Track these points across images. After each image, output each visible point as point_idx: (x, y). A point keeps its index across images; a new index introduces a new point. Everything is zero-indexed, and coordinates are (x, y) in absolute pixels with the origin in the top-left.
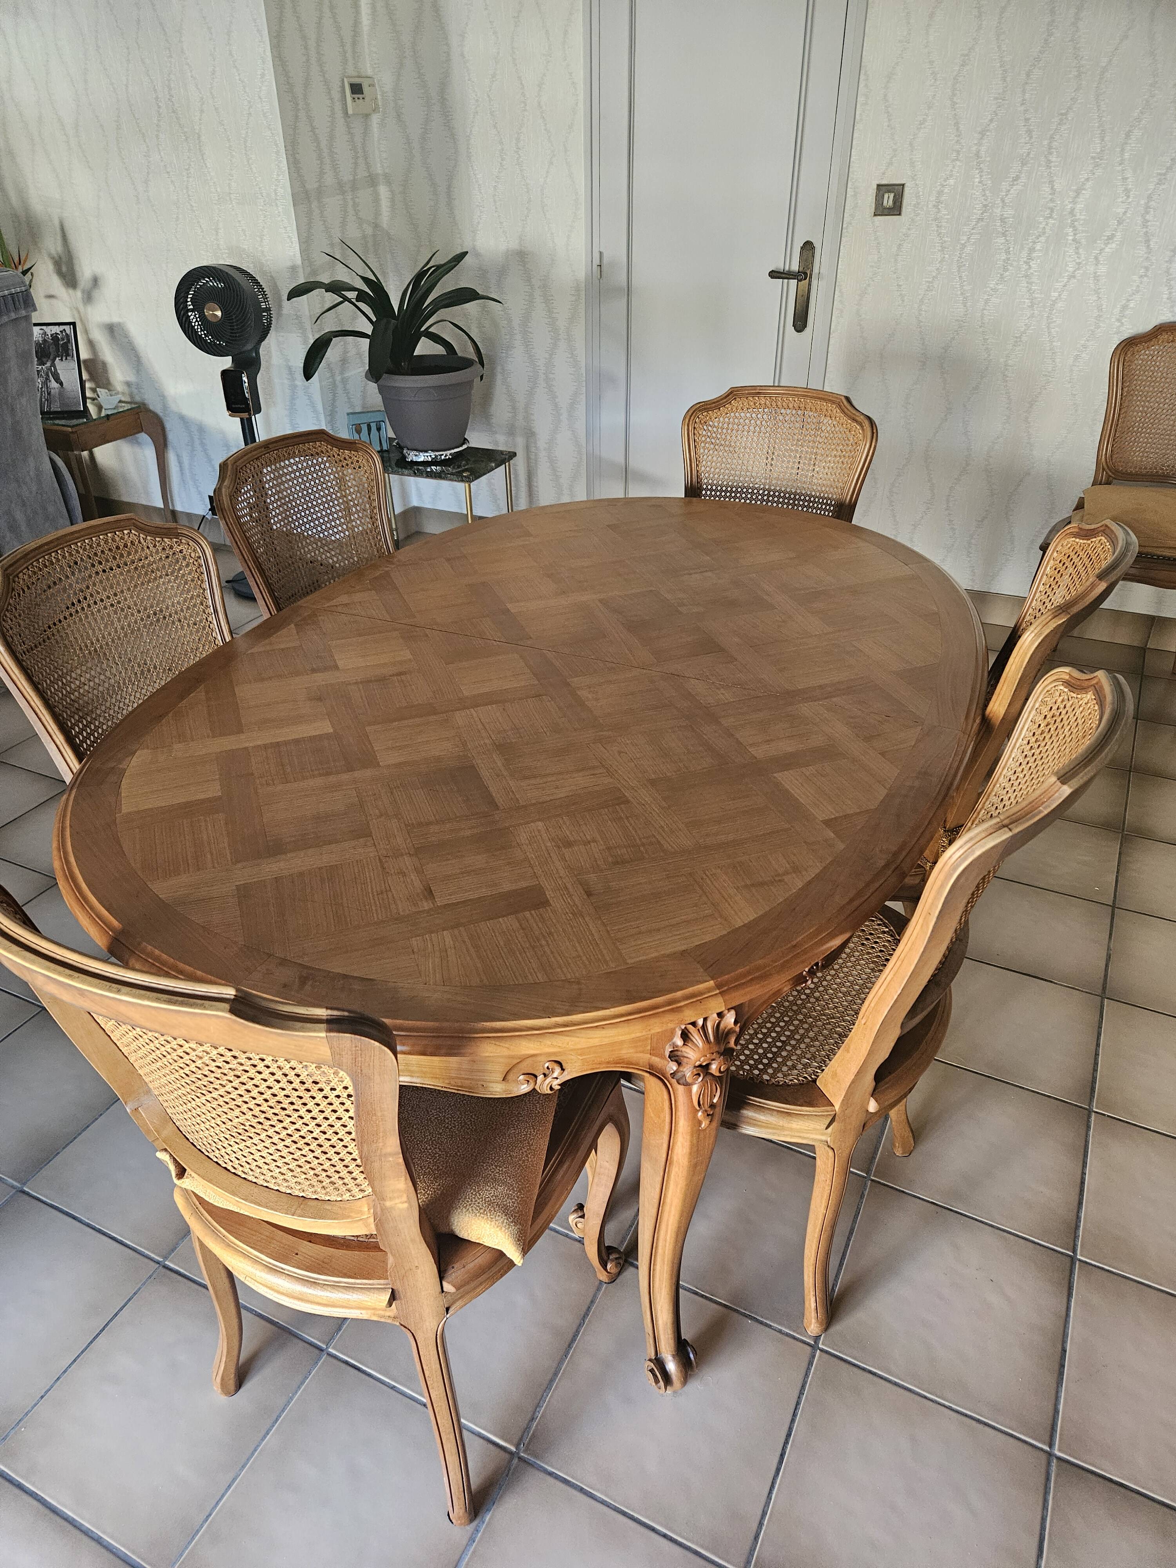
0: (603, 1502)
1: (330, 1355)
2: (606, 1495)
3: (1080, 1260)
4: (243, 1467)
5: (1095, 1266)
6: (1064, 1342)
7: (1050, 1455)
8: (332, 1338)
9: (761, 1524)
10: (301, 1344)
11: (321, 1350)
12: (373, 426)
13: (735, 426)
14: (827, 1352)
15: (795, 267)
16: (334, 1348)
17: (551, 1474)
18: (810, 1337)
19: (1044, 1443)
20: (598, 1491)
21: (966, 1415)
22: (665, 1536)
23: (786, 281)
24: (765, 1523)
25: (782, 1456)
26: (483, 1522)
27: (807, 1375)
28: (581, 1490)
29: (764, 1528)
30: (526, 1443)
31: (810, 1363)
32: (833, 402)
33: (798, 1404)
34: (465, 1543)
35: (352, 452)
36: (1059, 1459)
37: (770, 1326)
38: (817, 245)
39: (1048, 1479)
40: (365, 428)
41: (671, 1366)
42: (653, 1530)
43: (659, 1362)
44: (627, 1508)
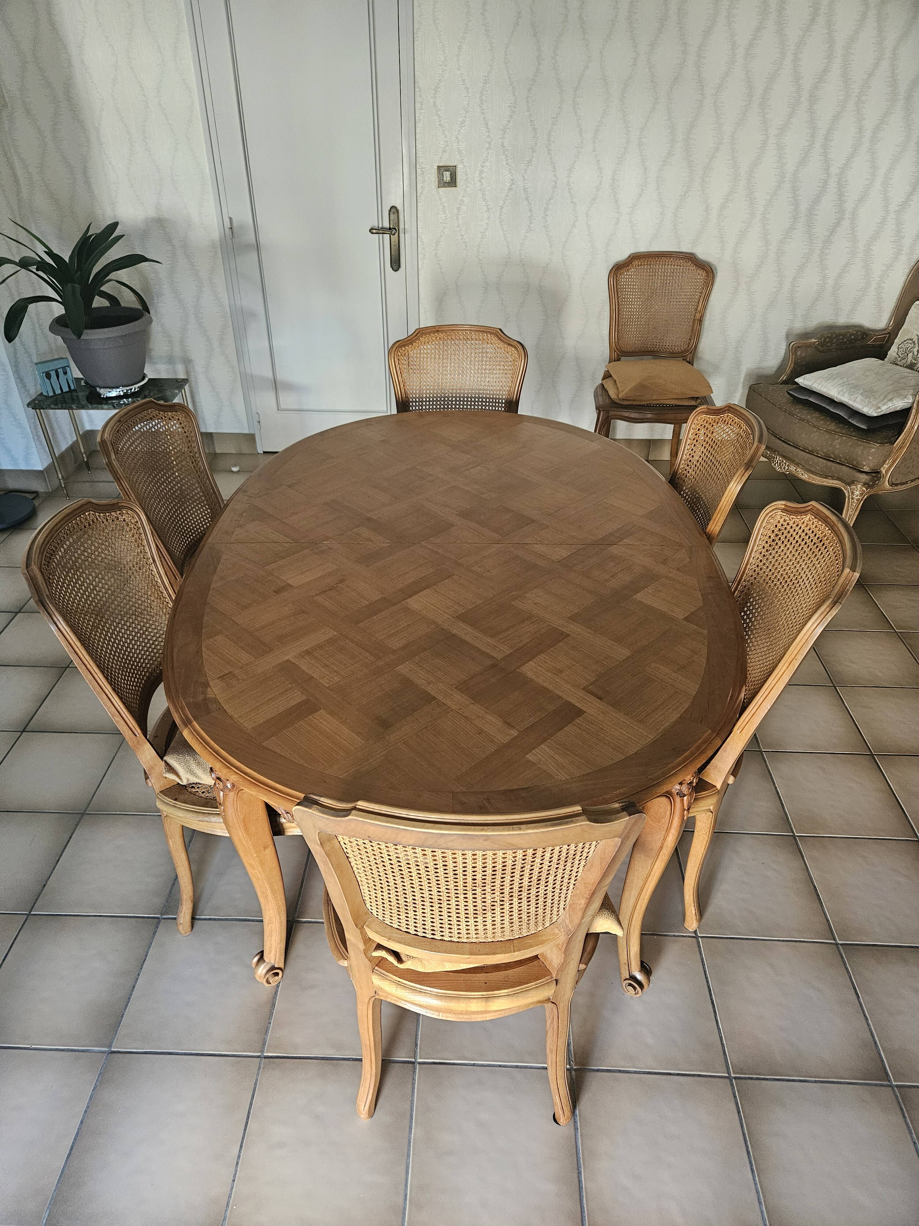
0: (635, 1072)
1: (420, 1063)
2: (635, 1068)
3: (797, 836)
4: (408, 1156)
5: (806, 836)
6: (812, 882)
7: (837, 944)
8: (415, 1052)
9: (722, 1044)
10: (397, 1065)
11: (413, 1063)
12: (61, 371)
13: (425, 355)
14: (704, 937)
15: (386, 225)
16: (420, 1058)
17: (598, 1070)
18: (691, 932)
19: (831, 940)
20: (629, 1067)
21: (788, 941)
22: (678, 1074)
23: (381, 235)
24: (725, 1043)
25: (713, 1003)
26: (577, 1116)
27: (701, 954)
28: (620, 1071)
29: (725, 1046)
30: (573, 1060)
31: (699, 947)
32: (491, 333)
33: (705, 971)
34: (573, 1133)
35: (174, 413)
36: (841, 944)
37: (668, 935)
38: (400, 207)
39: (842, 957)
40: (53, 374)
41: (639, 976)
42: (670, 1074)
43: (633, 978)
44: (649, 1069)
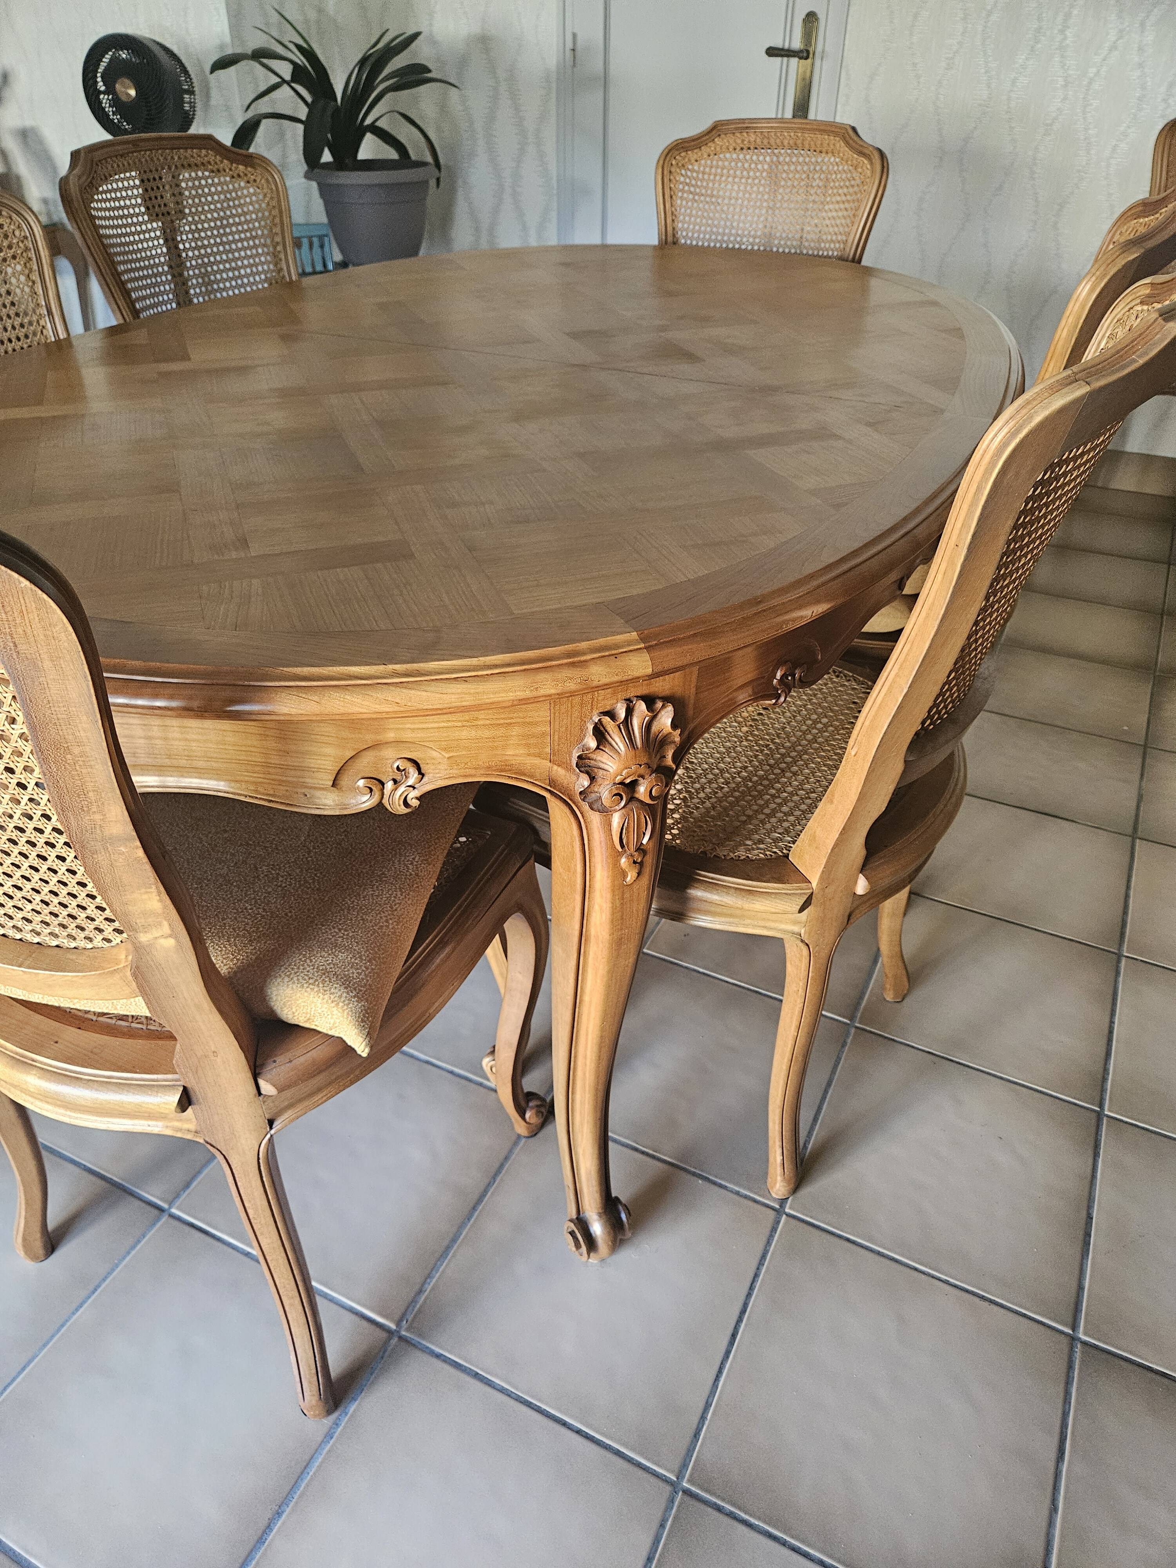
0: (503, 1391)
1: (173, 1216)
2: (509, 1383)
3: (1108, 1116)
4: (45, 1345)
5: (1126, 1123)
6: (1090, 1207)
7: (1073, 1339)
8: (178, 1196)
9: (703, 1418)
10: (137, 1203)
11: (161, 1210)
12: (315, 241)
14: (794, 1217)
15: (797, 44)
16: (178, 1208)
17: (438, 1356)
18: (775, 1200)
19: (1065, 1325)
20: (496, 1376)
21: (967, 1291)
22: (579, 1432)
23: (785, 59)
24: (709, 1417)
25: (734, 1336)
26: (346, 1414)
27: (769, 1243)
28: (476, 1376)
29: (707, 1423)
30: (410, 1319)
31: (774, 1230)
32: (836, 134)
33: (756, 1275)
34: (319, 1439)
36: (1085, 1343)
37: (725, 1188)
38: (821, 16)
39: (1070, 1367)
40: (305, 242)
41: (597, 1228)
42: (564, 1424)
43: (582, 1223)
44: (532, 1397)
